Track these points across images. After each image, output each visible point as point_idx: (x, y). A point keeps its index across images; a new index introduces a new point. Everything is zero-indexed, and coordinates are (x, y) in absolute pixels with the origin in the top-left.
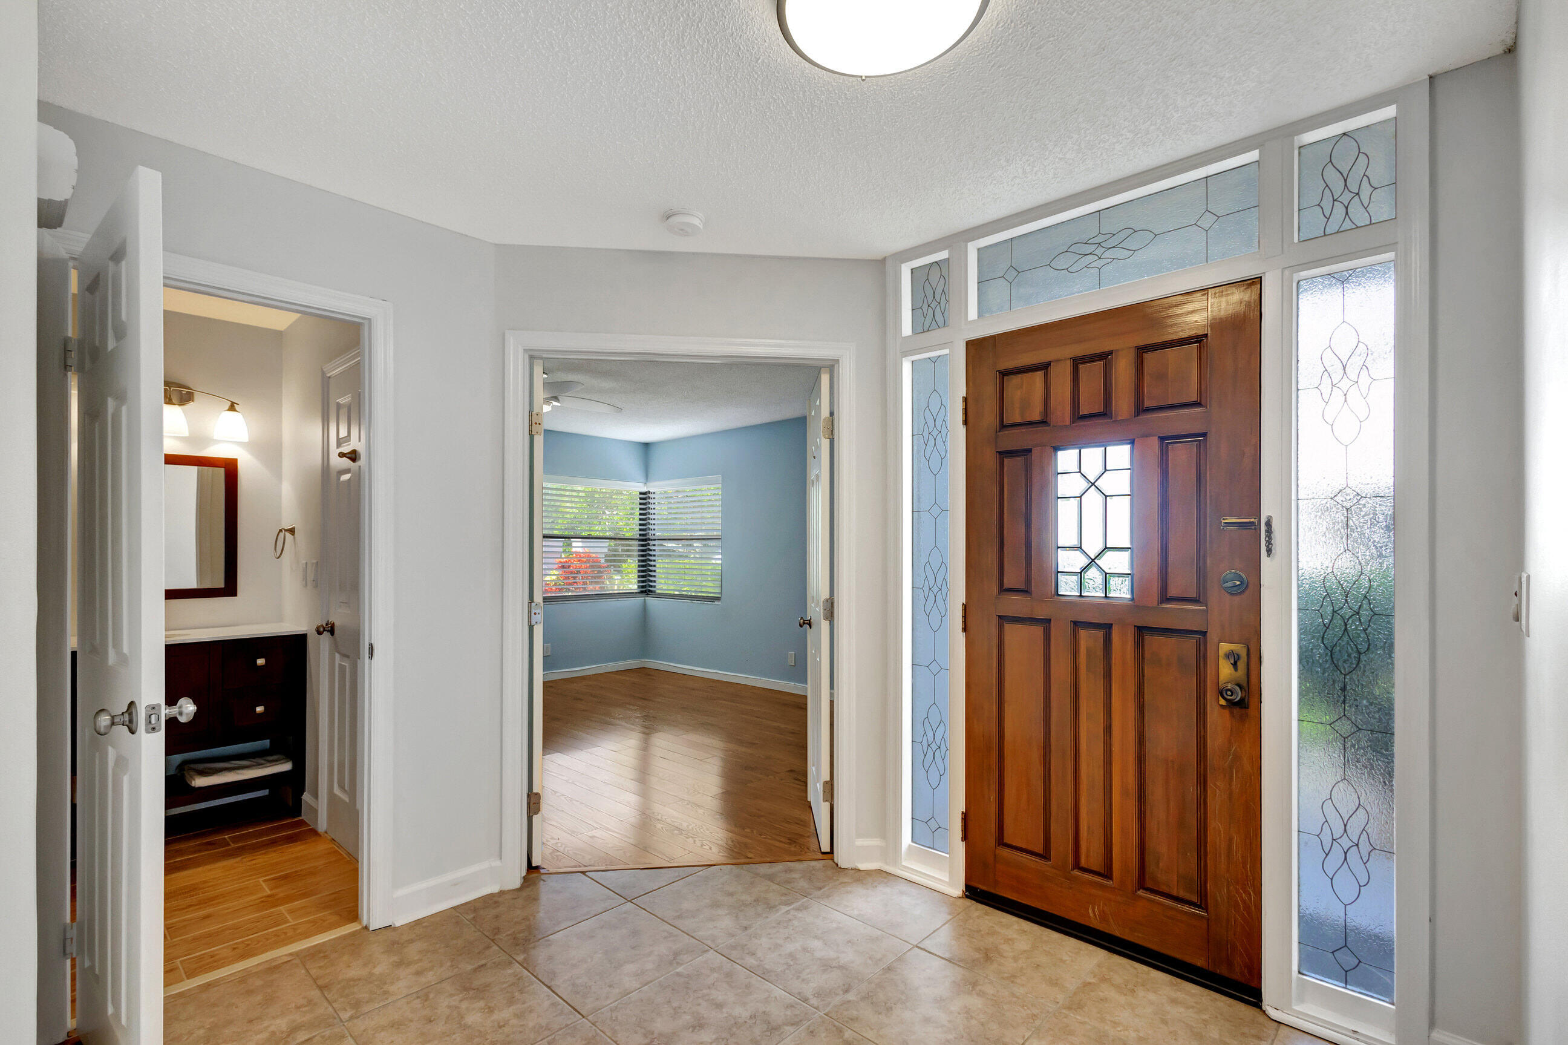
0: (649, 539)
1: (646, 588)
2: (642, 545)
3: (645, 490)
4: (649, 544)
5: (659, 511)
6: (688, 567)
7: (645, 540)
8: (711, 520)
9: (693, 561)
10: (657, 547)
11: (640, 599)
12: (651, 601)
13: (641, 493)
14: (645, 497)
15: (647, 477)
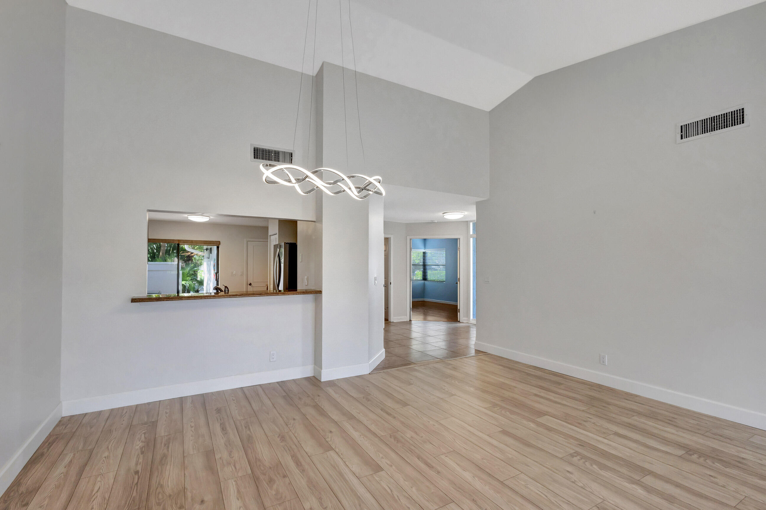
0: (426, 265)
1: (425, 278)
2: (424, 267)
3: (424, 251)
4: (425, 267)
5: (428, 256)
6: (437, 273)
7: (424, 265)
8: (443, 261)
9: (438, 271)
10: (428, 267)
11: (423, 281)
12: (426, 282)
13: (423, 252)
14: (424, 253)
15: (425, 247)
